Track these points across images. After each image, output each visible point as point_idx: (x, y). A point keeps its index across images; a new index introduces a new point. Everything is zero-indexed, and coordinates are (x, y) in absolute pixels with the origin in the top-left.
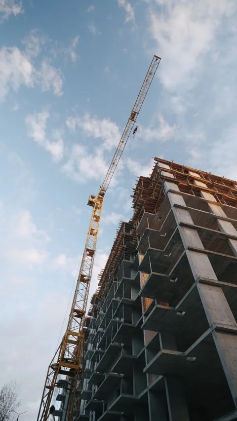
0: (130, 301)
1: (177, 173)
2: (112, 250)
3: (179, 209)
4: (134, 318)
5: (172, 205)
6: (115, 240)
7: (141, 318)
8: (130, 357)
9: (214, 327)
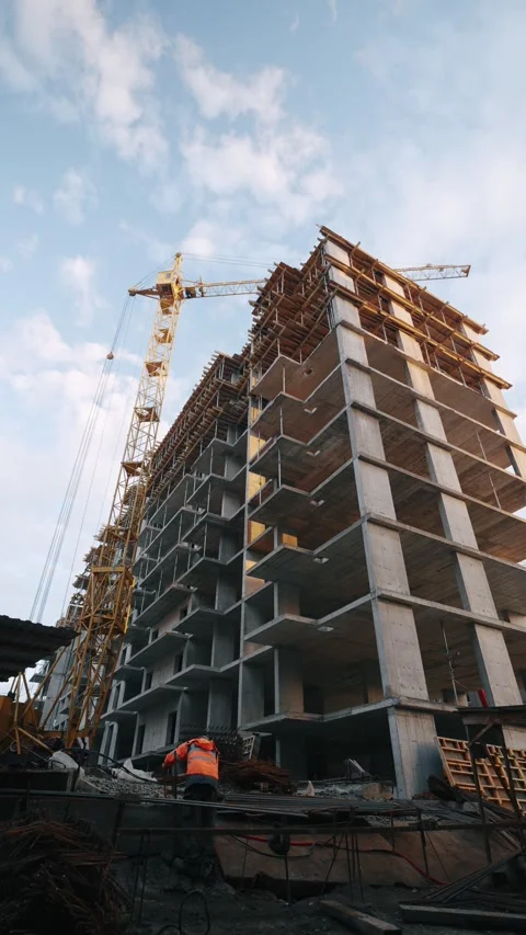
0: (217, 519)
1: (362, 279)
2: (186, 408)
3: (353, 369)
4: (223, 550)
5: (343, 358)
6: (195, 388)
7: (239, 554)
8: (209, 610)
9: (379, 593)
